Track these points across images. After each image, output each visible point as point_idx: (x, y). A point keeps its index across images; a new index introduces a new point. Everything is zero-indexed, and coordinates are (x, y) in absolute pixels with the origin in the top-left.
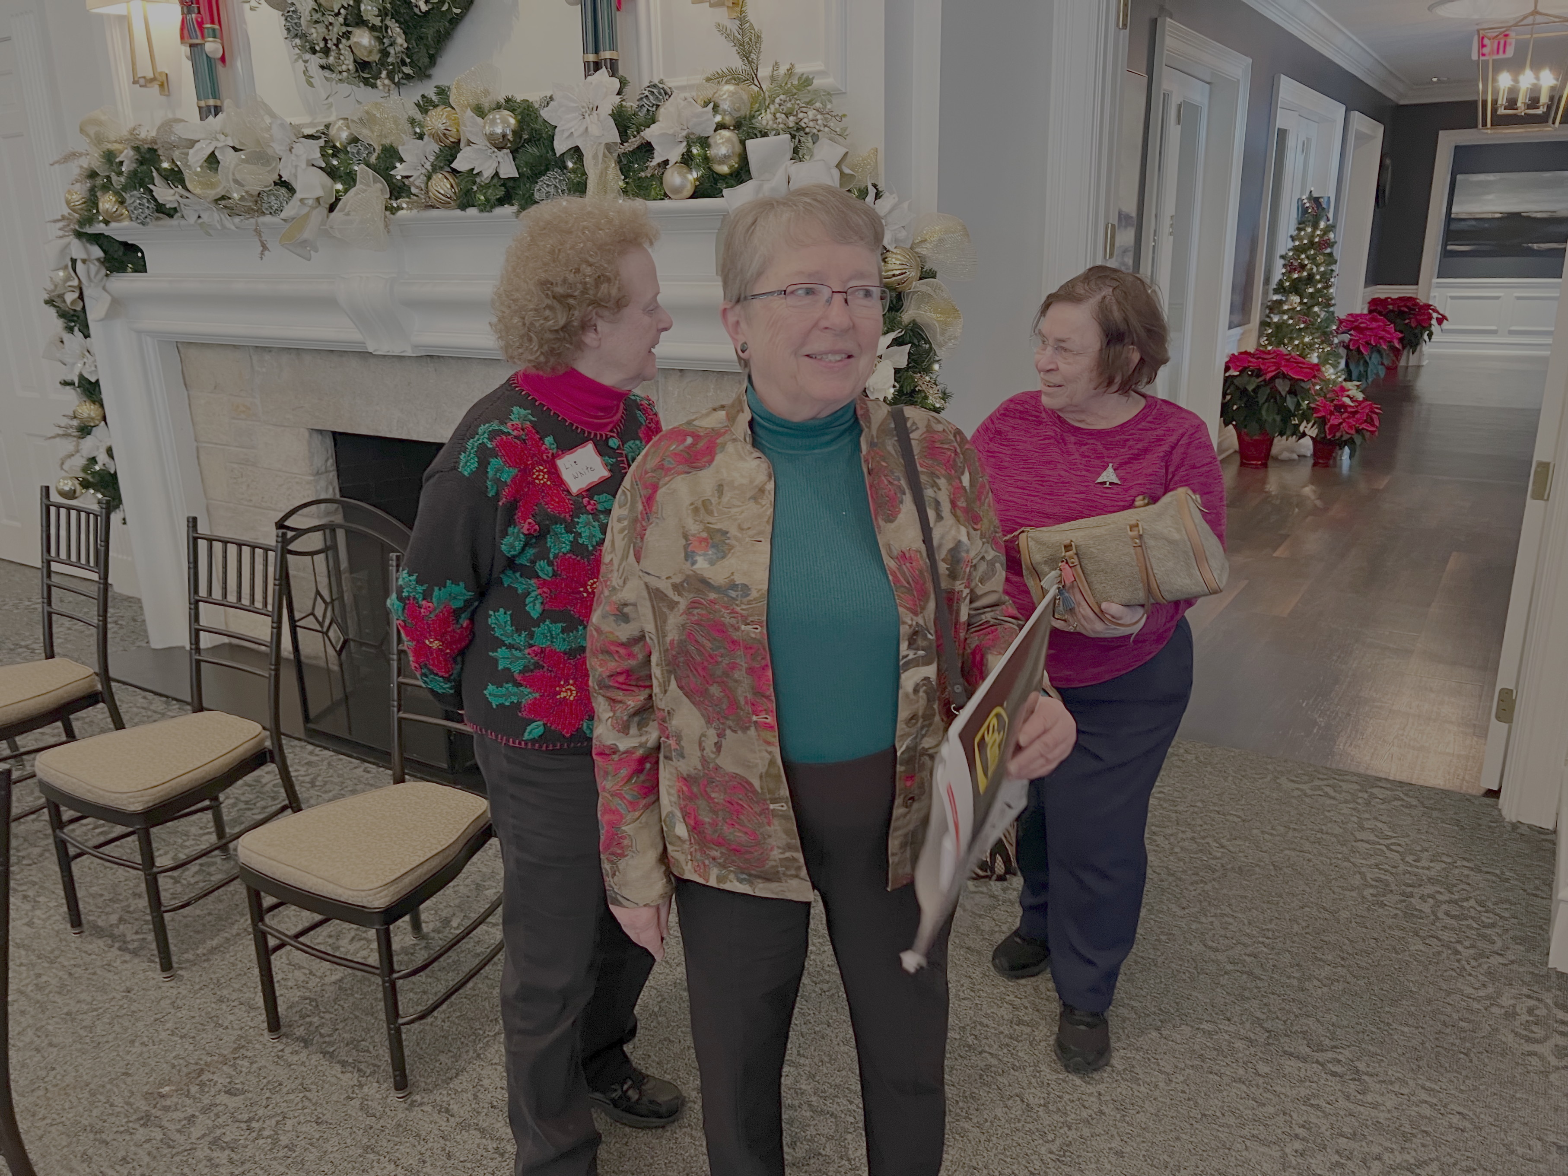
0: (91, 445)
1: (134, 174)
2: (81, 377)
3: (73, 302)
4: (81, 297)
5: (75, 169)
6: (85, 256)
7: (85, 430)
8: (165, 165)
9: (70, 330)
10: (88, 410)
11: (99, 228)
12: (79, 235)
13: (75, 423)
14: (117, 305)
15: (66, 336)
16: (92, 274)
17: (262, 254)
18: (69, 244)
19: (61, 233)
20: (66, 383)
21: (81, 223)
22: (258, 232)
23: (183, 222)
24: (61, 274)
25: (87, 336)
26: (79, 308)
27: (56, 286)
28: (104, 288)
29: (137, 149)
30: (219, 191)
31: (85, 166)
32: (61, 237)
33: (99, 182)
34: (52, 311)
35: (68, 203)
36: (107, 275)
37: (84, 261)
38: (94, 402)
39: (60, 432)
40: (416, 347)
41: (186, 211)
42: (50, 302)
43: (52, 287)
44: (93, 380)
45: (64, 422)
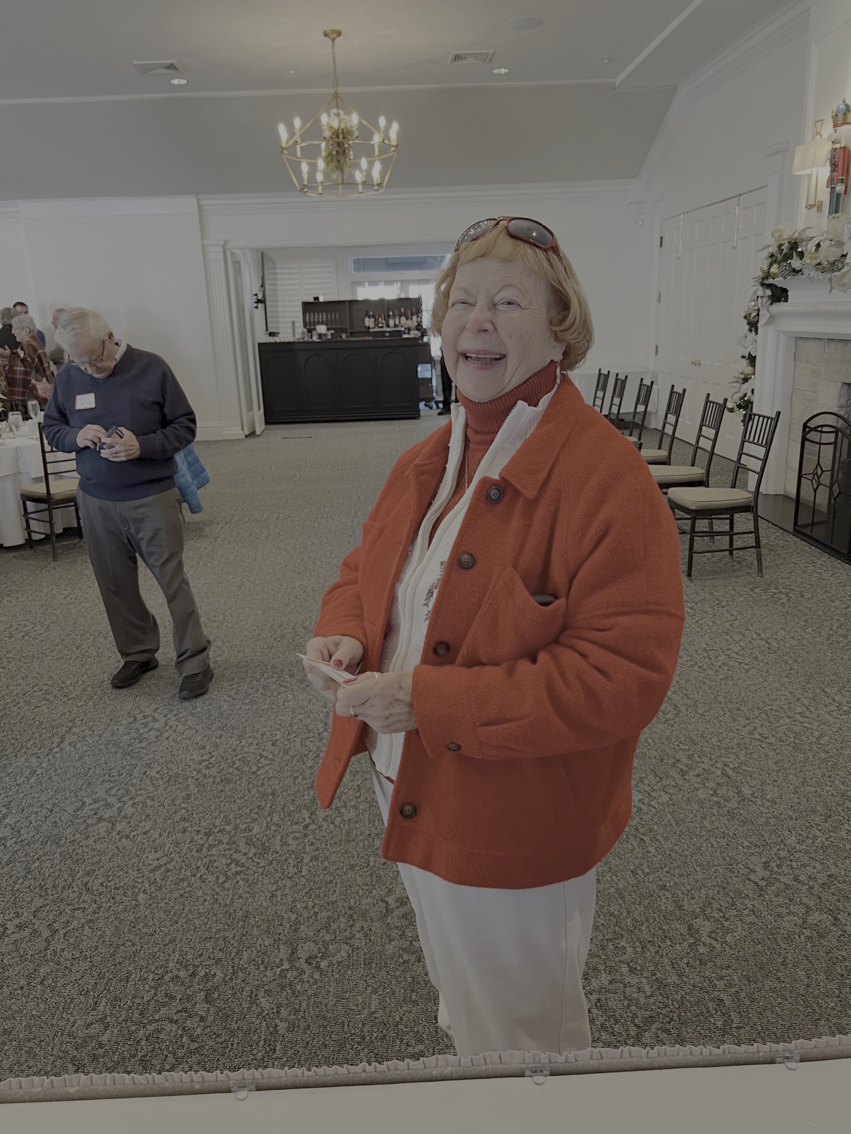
0: (746, 388)
1: (786, 254)
2: (750, 354)
3: (754, 317)
4: (758, 315)
5: (766, 253)
6: (762, 295)
7: (745, 380)
8: (800, 250)
9: (750, 330)
10: (749, 370)
11: (770, 281)
12: (762, 285)
13: (743, 376)
14: (772, 318)
15: (748, 334)
16: (764, 303)
17: (831, 290)
18: (758, 289)
19: (755, 284)
20: (743, 357)
21: (763, 279)
22: (830, 280)
23: (802, 277)
24: (753, 303)
25: (757, 334)
26: (756, 320)
27: (749, 309)
28: (768, 310)
29: (790, 242)
30: (818, 261)
31: (771, 251)
32: (754, 286)
33: (774, 259)
34: (746, 321)
35: (761, 269)
36: (771, 304)
37: (762, 297)
38: (752, 366)
39: (735, 380)
41: (804, 271)
42: (745, 317)
43: (747, 310)
44: (754, 355)
45: (738, 375)
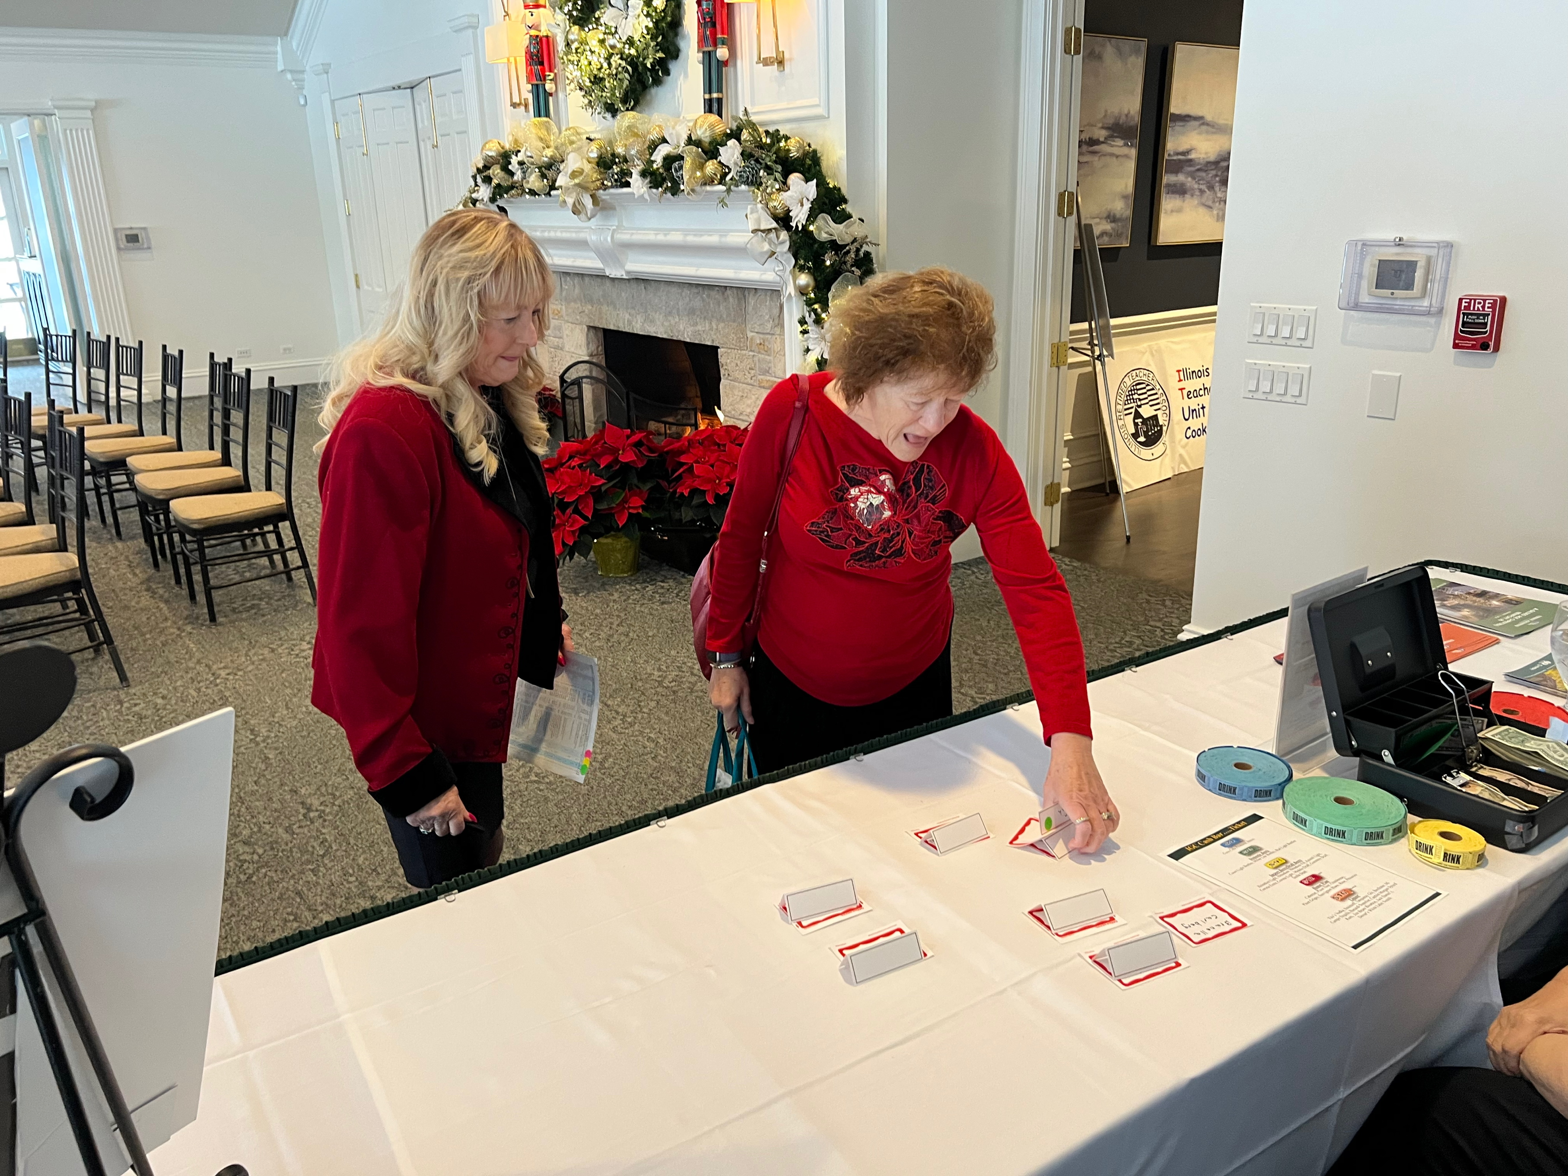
5: (472, 164)
40: (628, 273)
